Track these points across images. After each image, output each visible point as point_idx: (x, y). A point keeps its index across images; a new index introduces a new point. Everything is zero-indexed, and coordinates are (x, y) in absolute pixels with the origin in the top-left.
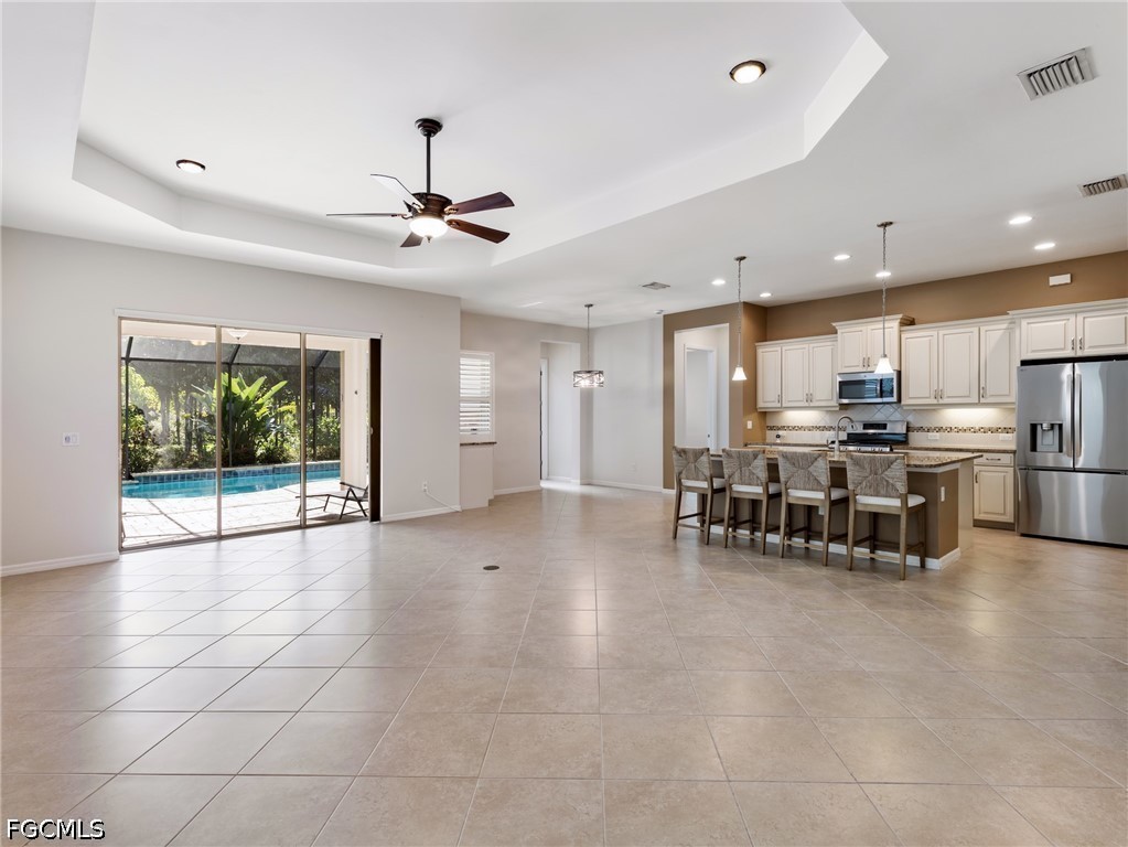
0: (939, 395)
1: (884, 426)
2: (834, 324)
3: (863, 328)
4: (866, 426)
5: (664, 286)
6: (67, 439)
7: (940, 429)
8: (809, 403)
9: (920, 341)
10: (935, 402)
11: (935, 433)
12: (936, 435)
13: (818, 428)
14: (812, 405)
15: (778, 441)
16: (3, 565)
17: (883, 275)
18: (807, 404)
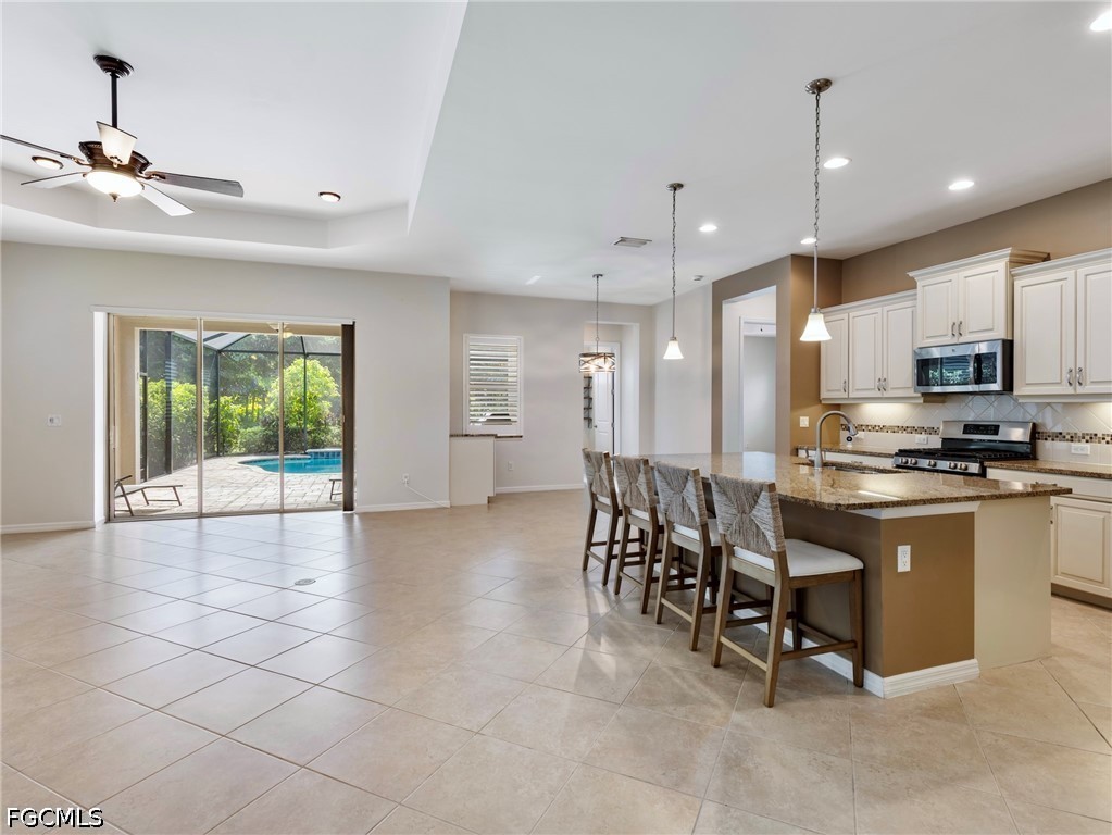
0: (1076, 378)
1: (995, 430)
2: (911, 274)
3: (952, 276)
4: (968, 428)
5: (644, 242)
6: (51, 420)
7: (1092, 438)
8: (882, 394)
9: (1042, 289)
10: (1070, 390)
11: (1083, 444)
12: (1087, 447)
13: (905, 429)
14: (886, 395)
15: (850, 446)
16: (3, 524)
17: (962, 185)
18: (879, 394)
